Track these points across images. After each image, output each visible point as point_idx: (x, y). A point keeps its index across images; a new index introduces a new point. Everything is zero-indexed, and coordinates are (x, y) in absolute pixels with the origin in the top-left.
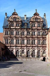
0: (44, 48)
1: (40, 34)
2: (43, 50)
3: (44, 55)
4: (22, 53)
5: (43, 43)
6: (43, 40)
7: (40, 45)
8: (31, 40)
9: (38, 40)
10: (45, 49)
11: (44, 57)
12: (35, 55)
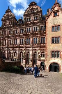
0: (42, 48)
1: (36, 30)
2: (41, 52)
3: (42, 58)
4: (15, 55)
5: (40, 42)
6: (42, 38)
7: (36, 45)
8: (24, 38)
9: (34, 38)
10: (44, 50)
11: (43, 61)
12: (29, 59)
